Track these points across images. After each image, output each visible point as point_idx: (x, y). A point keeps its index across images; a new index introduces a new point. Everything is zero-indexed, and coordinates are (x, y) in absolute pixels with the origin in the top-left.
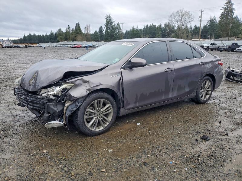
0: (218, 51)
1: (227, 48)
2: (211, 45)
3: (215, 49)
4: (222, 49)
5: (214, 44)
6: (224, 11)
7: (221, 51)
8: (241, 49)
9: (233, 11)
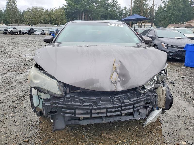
0: (20, 34)
1: (27, 32)
2: (14, 30)
3: (17, 33)
4: (24, 33)
5: (15, 29)
6: (8, 1)
7: (24, 34)
8: (38, 33)
9: (16, 3)
